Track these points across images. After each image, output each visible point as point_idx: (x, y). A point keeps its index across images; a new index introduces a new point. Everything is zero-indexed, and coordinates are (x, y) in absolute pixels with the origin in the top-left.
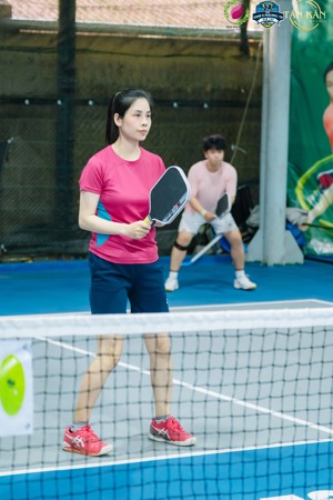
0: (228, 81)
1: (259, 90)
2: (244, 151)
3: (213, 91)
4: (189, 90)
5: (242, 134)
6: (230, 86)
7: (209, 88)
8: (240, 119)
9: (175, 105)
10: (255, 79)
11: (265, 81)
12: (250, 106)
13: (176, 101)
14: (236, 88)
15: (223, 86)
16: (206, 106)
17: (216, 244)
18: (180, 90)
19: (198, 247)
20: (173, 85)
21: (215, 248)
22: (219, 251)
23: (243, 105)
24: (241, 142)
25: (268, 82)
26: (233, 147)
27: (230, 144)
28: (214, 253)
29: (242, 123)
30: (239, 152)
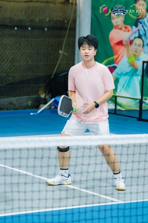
0: (58, 16)
1: (74, 21)
2: (66, 54)
3: (50, 21)
4: (37, 20)
5: (65, 45)
6: (59, 19)
7: (47, 20)
8: (64, 37)
9: (29, 28)
10: (72, 15)
11: (78, 16)
12: (70, 30)
13: (30, 26)
14: (62, 20)
15: (55, 19)
16: (46, 29)
17: (51, 104)
18: (32, 21)
19: (42, 105)
20: (28, 17)
21: (50, 105)
22: (53, 107)
23: (66, 29)
24: (64, 49)
25: (79, 17)
26: (60, 52)
27: (59, 50)
28: (50, 108)
29: (65, 39)
30: (64, 54)
